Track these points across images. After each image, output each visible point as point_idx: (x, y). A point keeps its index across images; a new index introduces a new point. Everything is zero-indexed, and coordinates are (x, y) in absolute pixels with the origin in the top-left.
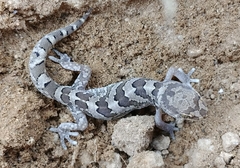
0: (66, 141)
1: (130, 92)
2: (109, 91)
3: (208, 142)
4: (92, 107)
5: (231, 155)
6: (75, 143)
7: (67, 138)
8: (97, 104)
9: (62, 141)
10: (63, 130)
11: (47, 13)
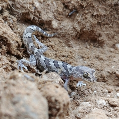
4: (42, 58)
7: (21, 66)
8: (45, 58)
9: (18, 66)
10: (22, 62)
11: (44, 19)
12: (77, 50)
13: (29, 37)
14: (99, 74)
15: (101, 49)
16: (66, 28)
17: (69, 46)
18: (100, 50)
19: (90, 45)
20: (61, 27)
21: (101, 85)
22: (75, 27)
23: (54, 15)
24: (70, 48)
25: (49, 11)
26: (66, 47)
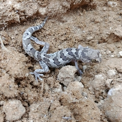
0: (38, 78)
1: (66, 54)
2: (57, 54)
3: (100, 75)
4: (51, 61)
5: (112, 80)
6: (42, 79)
7: (39, 77)
8: (53, 59)
9: (36, 78)
10: (37, 73)
11: (30, 15)
12: (72, 22)
13: (31, 49)
14: (99, 38)
15: (94, 11)
16: (55, 9)
17: (63, 22)
18: (94, 13)
19: (82, 11)
20: (50, 10)
21: (103, 47)
22: (64, 5)
23: (38, 3)
24: (65, 23)
25: (32, 3)
26: (61, 24)
